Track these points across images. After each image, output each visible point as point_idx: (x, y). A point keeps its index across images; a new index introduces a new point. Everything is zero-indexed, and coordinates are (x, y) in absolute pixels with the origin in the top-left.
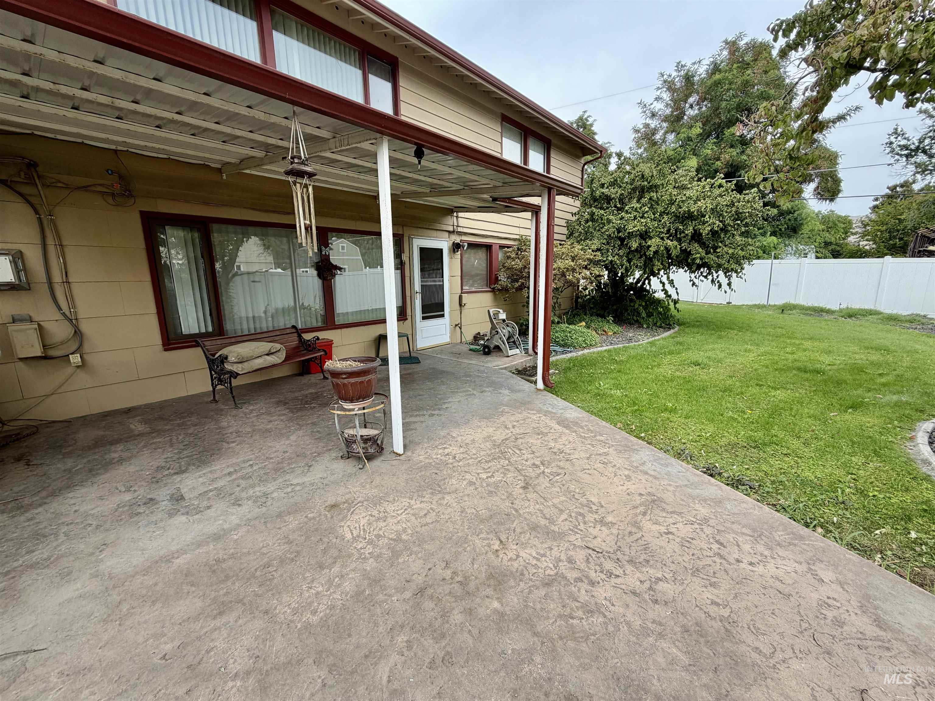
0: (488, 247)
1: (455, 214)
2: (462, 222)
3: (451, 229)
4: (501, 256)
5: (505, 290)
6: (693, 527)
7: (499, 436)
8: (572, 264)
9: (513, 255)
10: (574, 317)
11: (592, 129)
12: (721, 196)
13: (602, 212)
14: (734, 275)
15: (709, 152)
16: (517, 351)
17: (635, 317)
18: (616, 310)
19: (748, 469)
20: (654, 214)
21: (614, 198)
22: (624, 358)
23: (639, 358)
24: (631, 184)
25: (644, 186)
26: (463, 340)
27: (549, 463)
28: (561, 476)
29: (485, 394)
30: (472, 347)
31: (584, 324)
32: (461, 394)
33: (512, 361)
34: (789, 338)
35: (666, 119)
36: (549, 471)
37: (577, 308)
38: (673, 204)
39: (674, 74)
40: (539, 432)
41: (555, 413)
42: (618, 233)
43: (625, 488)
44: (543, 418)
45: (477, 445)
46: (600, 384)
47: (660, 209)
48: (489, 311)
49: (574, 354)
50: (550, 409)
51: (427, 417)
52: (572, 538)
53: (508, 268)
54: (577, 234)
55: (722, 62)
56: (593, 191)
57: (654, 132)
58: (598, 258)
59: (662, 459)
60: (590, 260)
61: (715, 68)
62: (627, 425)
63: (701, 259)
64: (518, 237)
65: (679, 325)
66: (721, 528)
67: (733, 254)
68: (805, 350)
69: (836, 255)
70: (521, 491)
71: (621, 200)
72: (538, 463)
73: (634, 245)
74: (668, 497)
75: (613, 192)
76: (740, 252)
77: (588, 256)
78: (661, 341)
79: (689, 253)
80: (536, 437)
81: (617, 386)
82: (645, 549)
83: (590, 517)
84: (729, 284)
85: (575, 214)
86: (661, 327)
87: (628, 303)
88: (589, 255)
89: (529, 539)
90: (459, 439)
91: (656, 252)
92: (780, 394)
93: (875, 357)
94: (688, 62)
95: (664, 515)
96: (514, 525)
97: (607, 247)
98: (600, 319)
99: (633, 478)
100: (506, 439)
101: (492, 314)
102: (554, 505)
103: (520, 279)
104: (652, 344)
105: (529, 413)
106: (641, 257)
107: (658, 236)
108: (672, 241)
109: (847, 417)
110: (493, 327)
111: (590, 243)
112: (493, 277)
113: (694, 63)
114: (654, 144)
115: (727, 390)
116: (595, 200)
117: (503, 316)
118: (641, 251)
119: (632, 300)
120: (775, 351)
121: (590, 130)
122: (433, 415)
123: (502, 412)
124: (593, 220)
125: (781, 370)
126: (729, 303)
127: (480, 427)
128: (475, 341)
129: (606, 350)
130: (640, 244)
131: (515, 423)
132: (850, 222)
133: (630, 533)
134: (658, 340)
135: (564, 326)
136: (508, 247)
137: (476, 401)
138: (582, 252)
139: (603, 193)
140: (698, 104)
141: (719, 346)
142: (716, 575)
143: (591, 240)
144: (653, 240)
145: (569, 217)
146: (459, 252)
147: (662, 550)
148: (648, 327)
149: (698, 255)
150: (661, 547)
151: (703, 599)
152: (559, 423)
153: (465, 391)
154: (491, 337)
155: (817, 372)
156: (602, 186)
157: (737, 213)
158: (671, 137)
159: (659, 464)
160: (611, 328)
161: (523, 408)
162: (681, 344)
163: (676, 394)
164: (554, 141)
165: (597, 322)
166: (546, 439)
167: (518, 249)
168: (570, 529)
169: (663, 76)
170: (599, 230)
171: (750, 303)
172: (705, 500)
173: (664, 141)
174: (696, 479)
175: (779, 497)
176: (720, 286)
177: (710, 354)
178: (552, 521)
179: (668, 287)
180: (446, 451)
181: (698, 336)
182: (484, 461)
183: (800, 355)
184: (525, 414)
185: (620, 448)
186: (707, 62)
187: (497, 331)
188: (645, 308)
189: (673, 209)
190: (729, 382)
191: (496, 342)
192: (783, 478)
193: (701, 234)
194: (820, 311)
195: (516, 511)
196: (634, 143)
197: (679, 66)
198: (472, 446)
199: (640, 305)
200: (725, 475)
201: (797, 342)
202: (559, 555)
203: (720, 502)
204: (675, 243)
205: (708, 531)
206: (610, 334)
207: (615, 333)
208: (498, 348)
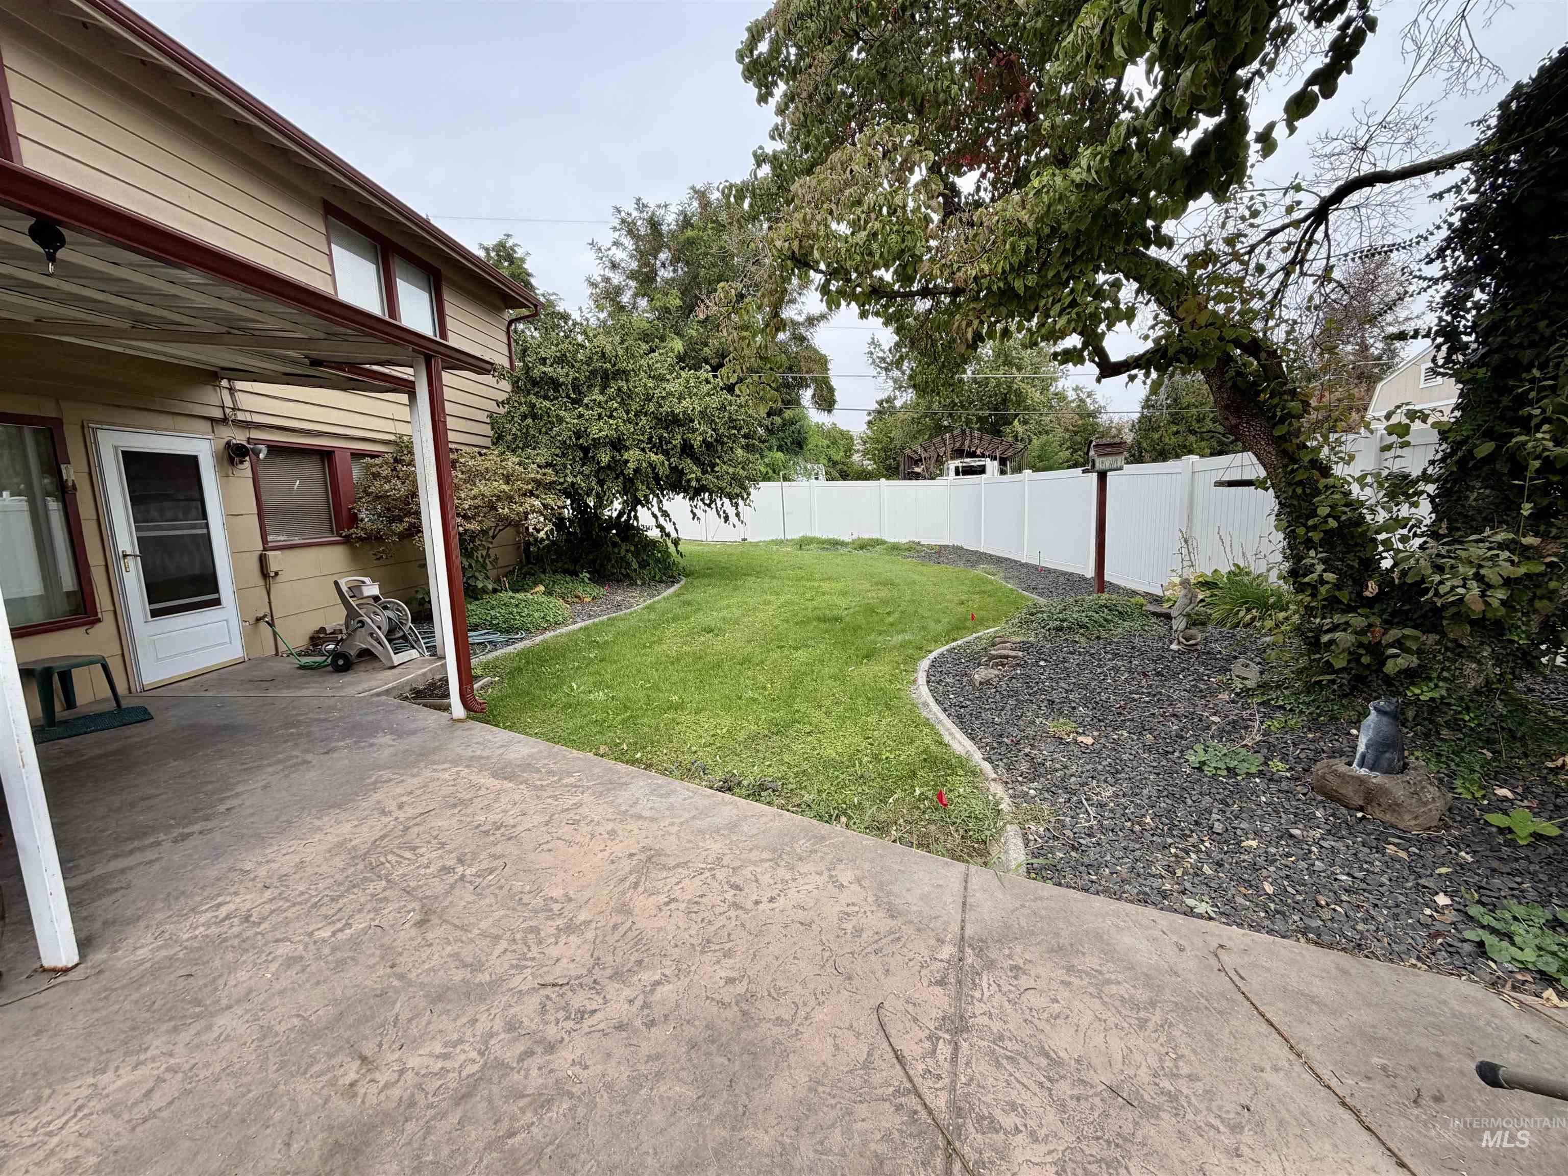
0: (325, 456)
1: (224, 383)
2: (244, 401)
3: (217, 414)
4: (357, 473)
5: (374, 538)
6: (702, 877)
7: (366, 835)
8: (506, 488)
9: (386, 472)
10: (524, 578)
11: (525, 266)
12: (708, 394)
13: (547, 404)
14: (741, 502)
15: (694, 333)
16: (414, 654)
17: (623, 571)
18: (593, 561)
19: (770, 766)
20: (628, 414)
21: (563, 383)
22: (609, 637)
23: (631, 634)
24: (588, 365)
25: (606, 370)
26: (282, 648)
27: (475, 855)
28: (498, 872)
29: (335, 755)
30: (305, 660)
31: (541, 588)
32: (270, 769)
33: (402, 675)
34: (808, 580)
35: (633, 275)
36: (474, 871)
37: (528, 562)
38: (650, 400)
39: (635, 214)
40: (456, 801)
41: (488, 758)
42: (578, 439)
43: (607, 853)
44: (465, 772)
45: (310, 870)
46: (571, 687)
47: (635, 407)
48: (336, 583)
49: (527, 643)
50: (478, 753)
51: (167, 845)
52: (516, 982)
53: (378, 497)
54: (509, 438)
55: (693, 215)
56: (527, 369)
57: (618, 291)
58: (549, 479)
59: (660, 786)
60: (538, 483)
61: (686, 222)
62: (617, 745)
63: (698, 480)
64: (392, 438)
65: (686, 576)
66: (737, 864)
67: (734, 474)
68: (824, 594)
69: (844, 476)
70: (413, 932)
71: (576, 388)
72: (451, 863)
73: (605, 458)
74: (670, 844)
75: (559, 372)
76: (741, 472)
77: (532, 476)
78: (663, 604)
79: (681, 473)
80: (449, 813)
81: (598, 686)
82: (637, 944)
83: (548, 928)
84: (738, 515)
85: (503, 403)
86: (661, 581)
87: (610, 549)
88: (533, 473)
89: (429, 1023)
90: (262, 872)
91: (637, 471)
92: (802, 655)
93: (884, 593)
94: (652, 202)
95: (665, 874)
96: (396, 1010)
97: (563, 460)
98: (568, 578)
99: (619, 832)
100: (382, 838)
101: (344, 589)
102: (483, 934)
103: (406, 516)
104: (650, 608)
105: (435, 770)
106: (617, 478)
107: (637, 446)
108: (656, 454)
109: (864, 669)
110: (352, 614)
111: (533, 452)
112: (344, 513)
113: (659, 206)
114: (622, 308)
115: (745, 661)
116: (535, 383)
117: (372, 589)
118: (616, 467)
119: (615, 544)
120: (796, 598)
121: (520, 267)
122: (185, 837)
123: (375, 783)
124: (534, 417)
125: (802, 622)
126: (744, 540)
127: (319, 829)
128: (315, 645)
129: (581, 629)
130: (613, 458)
131: (404, 799)
132: (851, 438)
133: (615, 927)
134: (659, 602)
135: (504, 596)
136: (373, 456)
137: (312, 774)
138: (521, 469)
139: (544, 373)
140: (671, 264)
141: (735, 600)
142: (731, 937)
143: (534, 448)
144: (631, 452)
145: (492, 406)
146: (247, 464)
147: (662, 933)
148: (644, 584)
149: (693, 476)
150: (660, 929)
151: (716, 983)
152: (494, 775)
153: (279, 762)
154: (349, 635)
155: (837, 619)
156: (543, 361)
157: (731, 420)
158: (643, 303)
159: (658, 796)
160: (587, 590)
161: (422, 764)
162: (688, 603)
163: (683, 681)
164: (445, 271)
165: (565, 584)
166: (469, 811)
167: (396, 461)
168: (513, 967)
169: (619, 212)
170: (546, 433)
171: (768, 539)
172: (717, 831)
173: (634, 306)
174: (707, 802)
175: (803, 792)
176: (726, 518)
177: (724, 613)
178: (476, 967)
179: (661, 520)
180: (223, 911)
181: (711, 591)
182: (326, 899)
183: (819, 601)
184: (427, 774)
185: (599, 788)
186: (674, 209)
187: (362, 622)
188: (636, 555)
189: (652, 408)
190: (749, 649)
191: (361, 642)
192: (805, 766)
193: (692, 446)
194: (835, 544)
195: (401, 977)
196: (591, 303)
197: (641, 206)
198: (297, 876)
199: (627, 551)
200: (745, 783)
201: (816, 584)
202: (490, 1025)
203: (736, 826)
204: (662, 457)
205: (721, 874)
206: (587, 600)
207: (594, 598)
208: (367, 655)
